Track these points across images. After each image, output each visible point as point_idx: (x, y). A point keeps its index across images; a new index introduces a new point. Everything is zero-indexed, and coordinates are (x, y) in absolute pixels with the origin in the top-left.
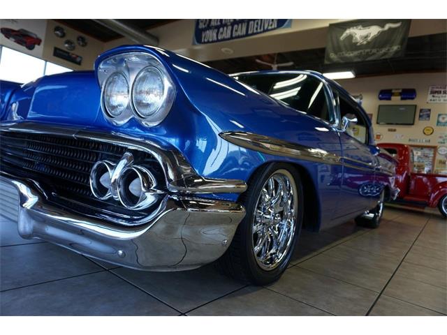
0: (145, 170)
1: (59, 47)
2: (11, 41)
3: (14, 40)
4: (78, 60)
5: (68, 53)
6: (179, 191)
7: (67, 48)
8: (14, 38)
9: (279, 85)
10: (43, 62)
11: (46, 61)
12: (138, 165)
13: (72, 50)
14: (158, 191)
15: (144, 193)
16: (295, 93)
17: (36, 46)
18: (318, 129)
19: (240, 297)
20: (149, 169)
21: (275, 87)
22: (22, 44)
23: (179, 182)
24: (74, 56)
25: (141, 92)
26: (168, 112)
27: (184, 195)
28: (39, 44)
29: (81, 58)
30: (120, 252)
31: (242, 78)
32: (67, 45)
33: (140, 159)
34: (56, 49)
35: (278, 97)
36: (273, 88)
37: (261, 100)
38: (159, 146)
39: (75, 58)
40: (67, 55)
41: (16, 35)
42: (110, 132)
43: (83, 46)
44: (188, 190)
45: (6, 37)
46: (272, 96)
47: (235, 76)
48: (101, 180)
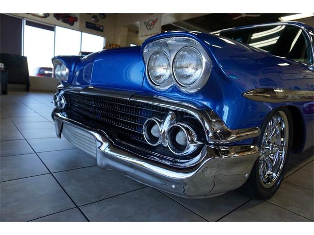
0: (186, 126)
1: (88, 21)
2: (60, 22)
3: (61, 20)
4: (101, 28)
5: (95, 25)
6: (215, 142)
7: (94, 21)
8: (62, 19)
9: (255, 36)
10: (80, 33)
11: (82, 32)
12: (180, 122)
13: (97, 22)
14: (199, 142)
15: (189, 144)
16: (275, 42)
17: (75, 23)
18: (279, 64)
19: (250, 210)
20: (189, 125)
21: (252, 38)
22: (66, 23)
23: (215, 136)
24: (98, 26)
25: (181, 67)
26: (206, 82)
27: (218, 145)
28: (76, 21)
29: (103, 26)
30: (173, 186)
31: (222, 34)
32: (93, 19)
33: (180, 117)
34: (87, 23)
35: (257, 45)
36: (250, 39)
37: (235, 49)
38: (195, 108)
39: (99, 27)
40: (94, 26)
41: (63, 17)
42: (152, 96)
43: (103, 18)
44: (222, 141)
45: (57, 19)
46: (250, 45)
47: (217, 33)
48: (152, 132)
